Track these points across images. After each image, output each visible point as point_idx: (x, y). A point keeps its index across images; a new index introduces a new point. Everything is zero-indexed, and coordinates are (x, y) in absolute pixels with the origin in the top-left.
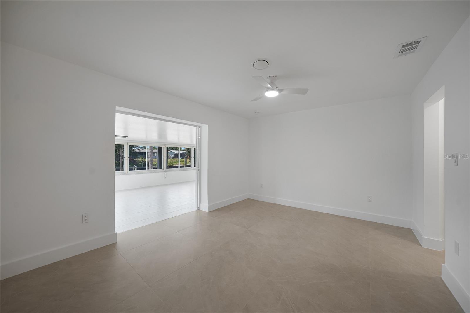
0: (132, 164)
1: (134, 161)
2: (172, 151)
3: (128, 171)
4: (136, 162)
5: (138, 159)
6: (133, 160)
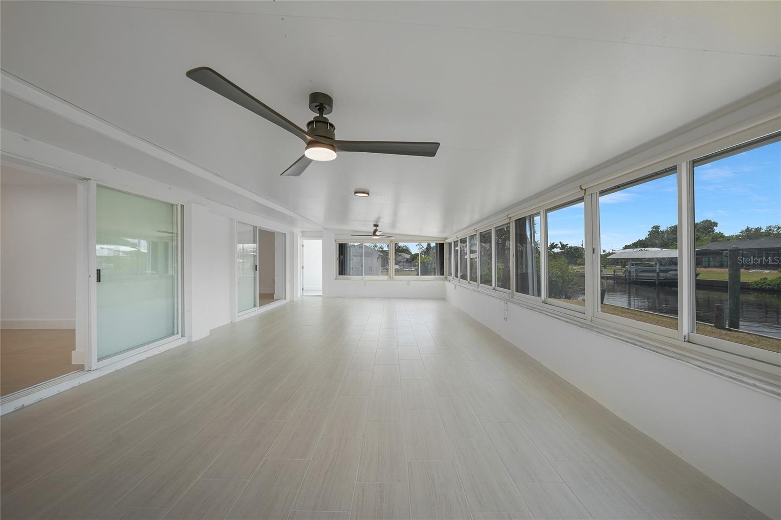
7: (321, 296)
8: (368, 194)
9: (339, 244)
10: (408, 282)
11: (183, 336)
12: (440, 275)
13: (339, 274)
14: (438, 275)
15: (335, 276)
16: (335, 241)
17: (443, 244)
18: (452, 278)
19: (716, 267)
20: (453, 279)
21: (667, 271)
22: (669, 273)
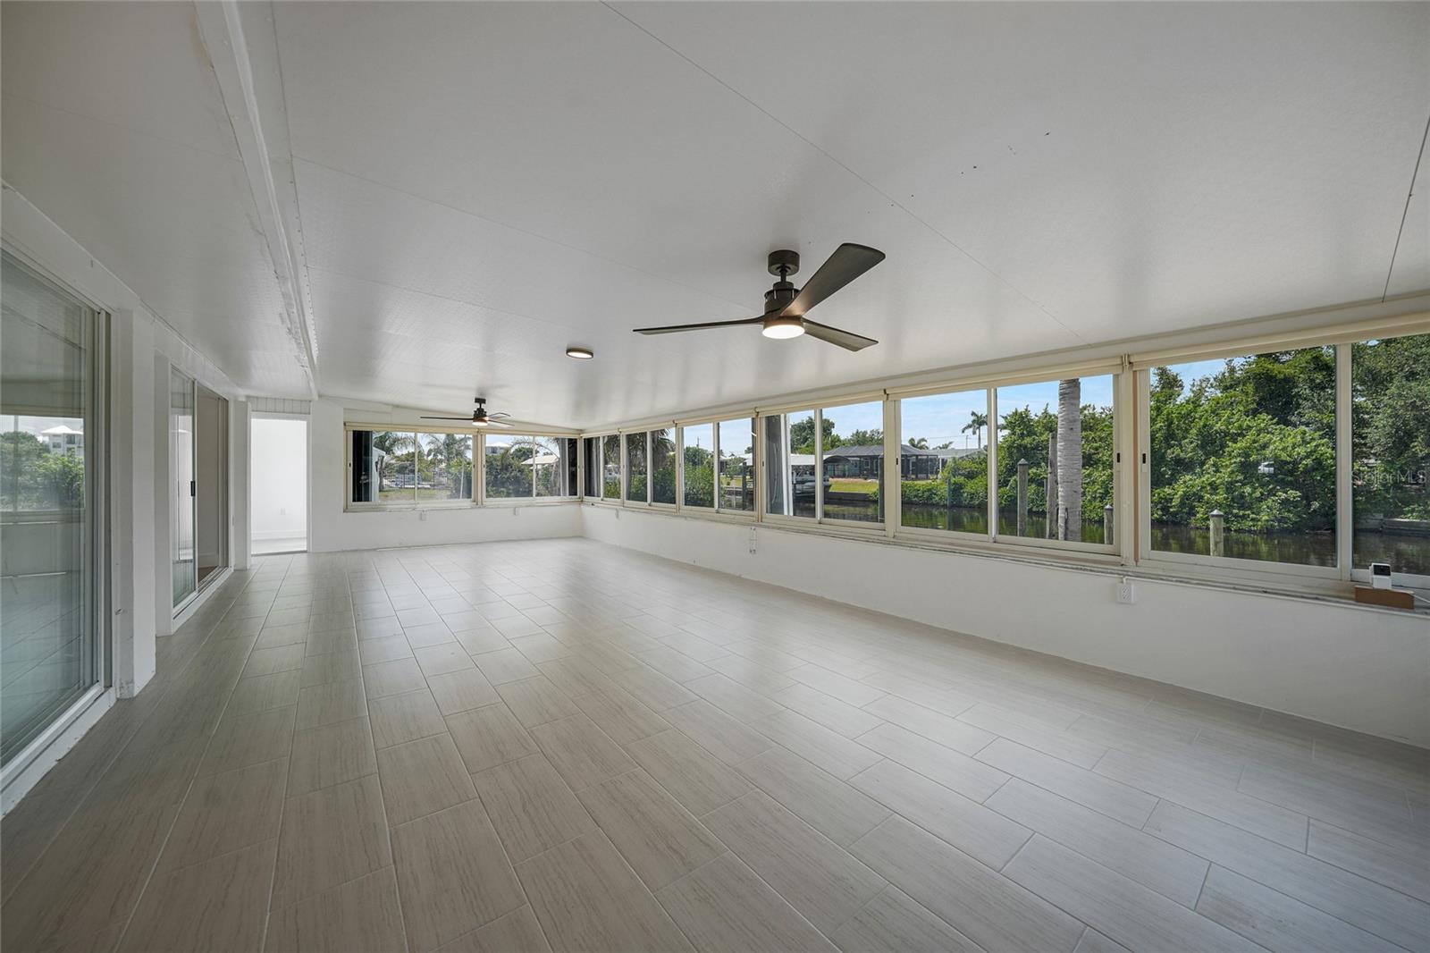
7: (305, 552)
8: (592, 354)
9: (354, 432)
10: (515, 509)
11: (108, 686)
12: (570, 495)
13: (354, 501)
14: (565, 495)
15: (342, 503)
16: (345, 424)
17: (576, 440)
18: (600, 499)
19: (839, 477)
20: (602, 500)
21: (803, 482)
22: (807, 484)
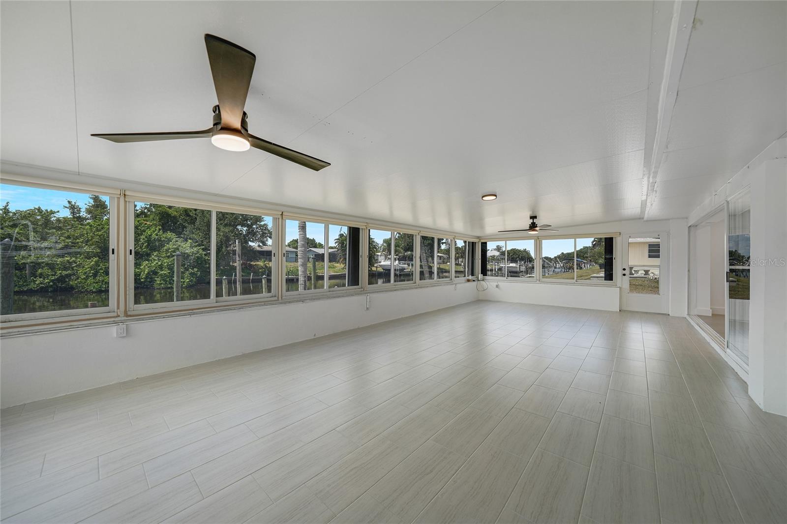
0: (248, 271)
1: (251, 266)
2: (311, 249)
3: (284, 295)
4: (254, 268)
5: (258, 263)
6: (249, 264)
